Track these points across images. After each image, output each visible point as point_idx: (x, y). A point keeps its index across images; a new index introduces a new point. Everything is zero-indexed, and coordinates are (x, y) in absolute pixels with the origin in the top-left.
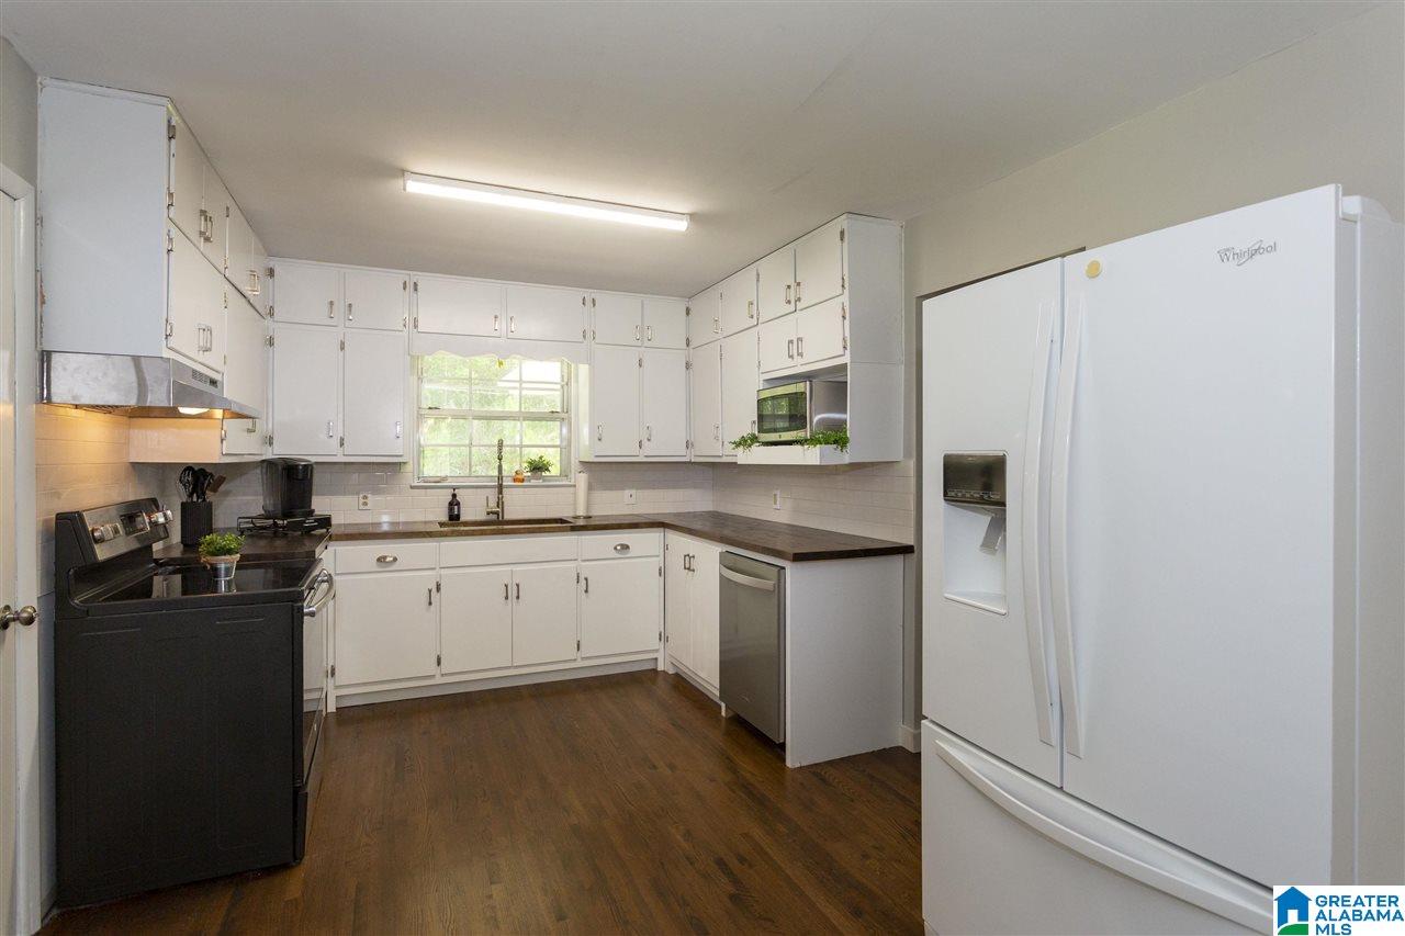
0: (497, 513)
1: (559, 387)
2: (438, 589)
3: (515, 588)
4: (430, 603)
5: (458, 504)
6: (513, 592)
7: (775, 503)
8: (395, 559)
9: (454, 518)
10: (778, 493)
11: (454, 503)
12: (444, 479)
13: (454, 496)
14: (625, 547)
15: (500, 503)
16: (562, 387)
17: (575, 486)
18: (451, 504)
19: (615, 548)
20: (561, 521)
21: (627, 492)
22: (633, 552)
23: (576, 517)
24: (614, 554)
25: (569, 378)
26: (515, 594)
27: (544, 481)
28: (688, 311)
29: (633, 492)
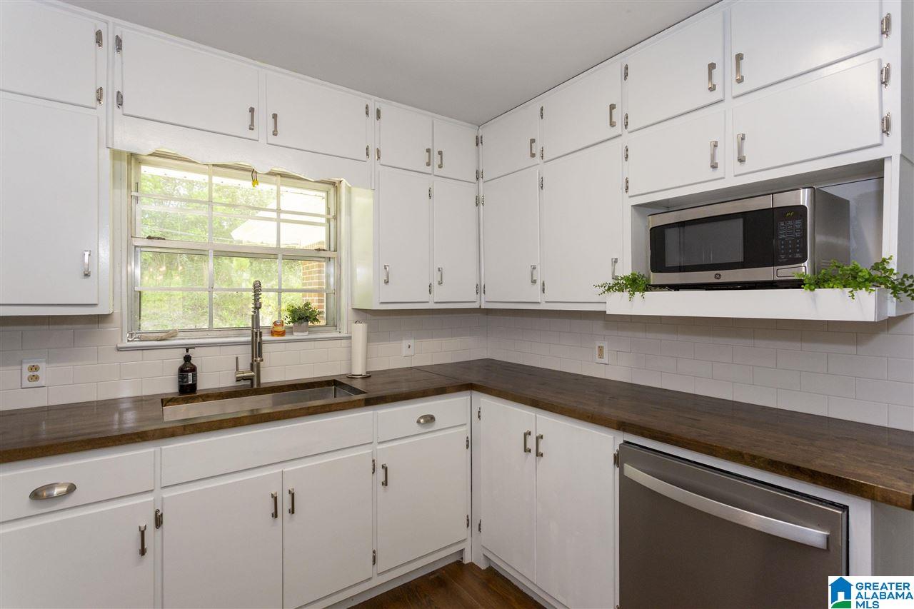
0: (251, 378)
1: (323, 220)
2: (159, 521)
3: (288, 497)
4: (143, 552)
5: (194, 369)
6: (285, 504)
7: (601, 356)
8: (72, 488)
9: (188, 390)
10: (605, 345)
11: (187, 368)
12: (172, 335)
13: (187, 358)
14: (430, 419)
15: (255, 366)
16: (328, 221)
17: (350, 338)
18: (182, 370)
19: (418, 422)
20: (333, 383)
21: (405, 343)
22: (438, 424)
23: (352, 377)
24: (419, 429)
25: (338, 210)
26: (288, 506)
27: (310, 332)
28: (478, 141)
29: (412, 342)
